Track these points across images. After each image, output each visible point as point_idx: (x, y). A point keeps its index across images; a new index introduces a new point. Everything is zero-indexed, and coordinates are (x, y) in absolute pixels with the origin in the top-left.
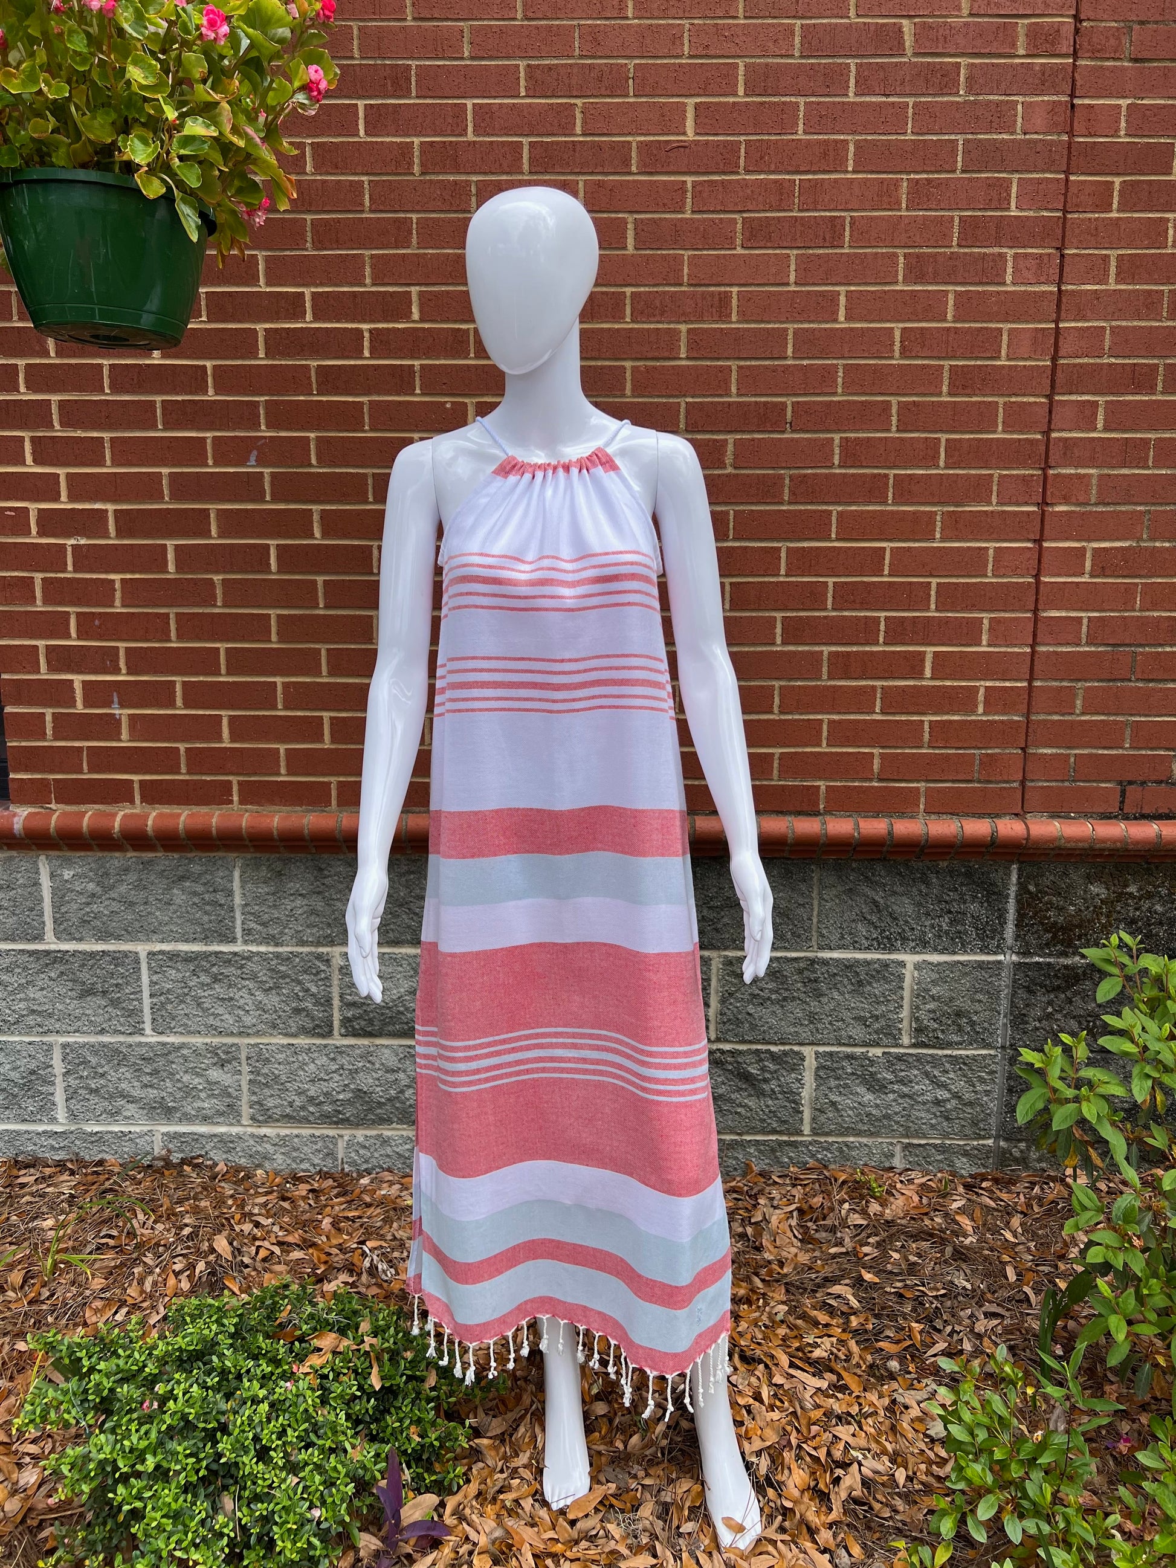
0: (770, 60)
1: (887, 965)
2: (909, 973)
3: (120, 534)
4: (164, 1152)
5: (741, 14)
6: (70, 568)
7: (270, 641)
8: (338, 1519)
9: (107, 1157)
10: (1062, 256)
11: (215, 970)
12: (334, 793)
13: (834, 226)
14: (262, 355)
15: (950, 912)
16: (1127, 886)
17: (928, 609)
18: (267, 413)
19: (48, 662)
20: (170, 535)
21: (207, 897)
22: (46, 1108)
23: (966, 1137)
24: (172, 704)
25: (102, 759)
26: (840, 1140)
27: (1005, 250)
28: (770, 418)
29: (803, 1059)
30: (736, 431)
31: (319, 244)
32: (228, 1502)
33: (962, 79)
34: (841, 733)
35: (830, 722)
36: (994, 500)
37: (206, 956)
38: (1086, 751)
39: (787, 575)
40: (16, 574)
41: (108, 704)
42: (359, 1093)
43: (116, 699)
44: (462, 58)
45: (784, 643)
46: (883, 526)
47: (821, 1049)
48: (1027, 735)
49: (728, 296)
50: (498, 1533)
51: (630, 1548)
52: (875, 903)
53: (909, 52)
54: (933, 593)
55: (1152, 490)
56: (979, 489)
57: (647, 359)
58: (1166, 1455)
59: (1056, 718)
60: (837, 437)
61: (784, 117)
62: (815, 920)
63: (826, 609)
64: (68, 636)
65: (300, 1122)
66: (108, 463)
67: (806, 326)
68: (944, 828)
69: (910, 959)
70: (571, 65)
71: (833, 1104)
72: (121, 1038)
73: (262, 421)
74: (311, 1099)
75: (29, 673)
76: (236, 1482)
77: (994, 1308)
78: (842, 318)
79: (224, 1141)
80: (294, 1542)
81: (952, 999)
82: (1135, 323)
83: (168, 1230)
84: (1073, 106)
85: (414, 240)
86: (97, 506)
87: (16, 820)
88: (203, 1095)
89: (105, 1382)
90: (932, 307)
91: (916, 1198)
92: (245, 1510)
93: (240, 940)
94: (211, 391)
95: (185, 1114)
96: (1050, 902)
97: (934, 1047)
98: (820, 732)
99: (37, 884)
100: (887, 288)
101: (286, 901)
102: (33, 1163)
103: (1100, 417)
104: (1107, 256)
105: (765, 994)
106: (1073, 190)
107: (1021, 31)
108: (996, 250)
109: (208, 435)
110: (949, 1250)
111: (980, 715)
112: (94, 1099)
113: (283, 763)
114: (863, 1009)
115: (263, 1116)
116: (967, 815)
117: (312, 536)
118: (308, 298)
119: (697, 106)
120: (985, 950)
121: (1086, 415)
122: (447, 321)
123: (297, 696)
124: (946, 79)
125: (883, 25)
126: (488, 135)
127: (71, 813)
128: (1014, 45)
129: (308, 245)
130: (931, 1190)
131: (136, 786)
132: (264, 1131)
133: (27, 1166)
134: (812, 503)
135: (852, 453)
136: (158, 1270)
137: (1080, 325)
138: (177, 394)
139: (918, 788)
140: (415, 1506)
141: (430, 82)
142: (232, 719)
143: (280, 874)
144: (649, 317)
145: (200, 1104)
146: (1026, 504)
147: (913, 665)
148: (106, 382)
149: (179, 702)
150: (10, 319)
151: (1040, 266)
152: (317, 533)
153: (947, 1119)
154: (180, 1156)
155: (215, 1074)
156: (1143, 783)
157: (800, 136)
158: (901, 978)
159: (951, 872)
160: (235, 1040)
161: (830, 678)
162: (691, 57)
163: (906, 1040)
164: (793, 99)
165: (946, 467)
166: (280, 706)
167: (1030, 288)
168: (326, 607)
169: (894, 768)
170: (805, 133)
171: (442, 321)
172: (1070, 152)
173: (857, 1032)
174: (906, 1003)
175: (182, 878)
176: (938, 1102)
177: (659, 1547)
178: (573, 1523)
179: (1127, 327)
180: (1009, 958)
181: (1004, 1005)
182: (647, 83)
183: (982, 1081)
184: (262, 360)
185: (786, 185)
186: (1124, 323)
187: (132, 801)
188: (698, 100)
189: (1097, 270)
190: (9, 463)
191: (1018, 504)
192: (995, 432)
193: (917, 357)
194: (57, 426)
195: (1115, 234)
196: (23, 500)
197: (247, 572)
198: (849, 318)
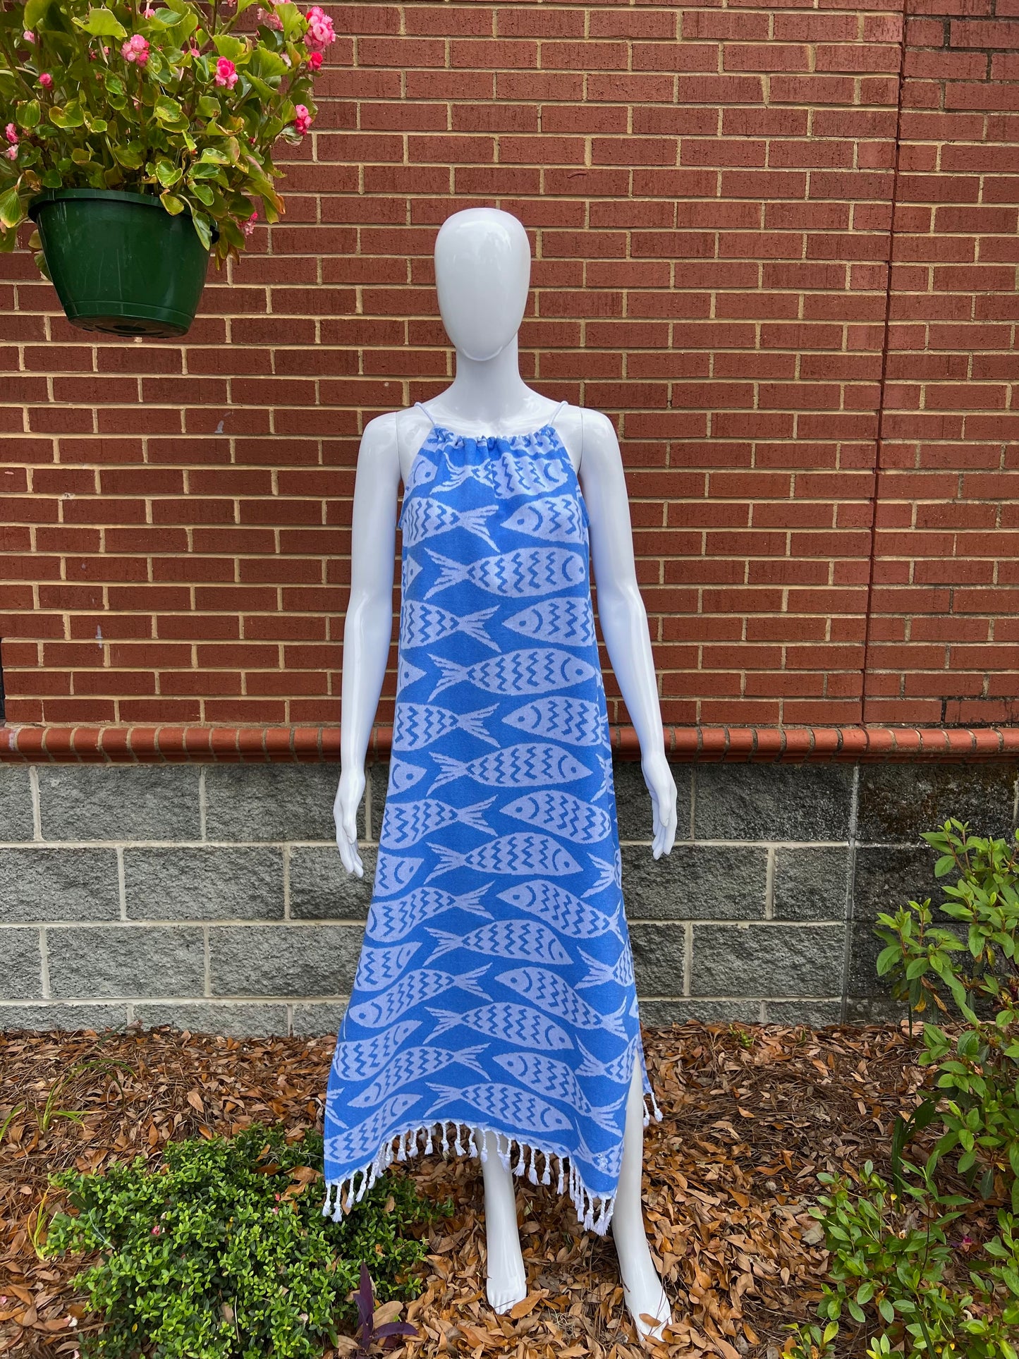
0: (653, 105)
1: (753, 852)
2: (770, 858)
3: (104, 492)
4: (136, 1023)
5: (629, 67)
6: (61, 519)
7: (233, 582)
8: (323, 1321)
9: (85, 1028)
10: (890, 267)
11: (182, 863)
12: (287, 710)
13: (706, 241)
14: (228, 340)
15: (804, 806)
16: (948, 783)
17: (784, 555)
18: (232, 390)
19: (41, 600)
20: (148, 492)
21: (176, 800)
22: (32, 987)
23: (818, 995)
24: (148, 636)
25: (86, 683)
26: (714, 1000)
27: (844, 262)
28: (653, 396)
29: (683, 933)
30: (626, 408)
31: (278, 249)
32: (228, 1311)
33: (809, 124)
34: (713, 657)
35: (705, 648)
36: (838, 465)
37: (174, 851)
38: (914, 672)
39: (668, 527)
40: (13, 524)
41: (93, 636)
42: (307, 968)
43: (99, 632)
44: (399, 99)
45: (666, 583)
46: (746, 487)
47: (698, 923)
48: (866, 657)
49: (619, 296)
50: (453, 1333)
51: (565, 1341)
52: (742, 799)
53: (766, 101)
54: (788, 541)
55: (966, 458)
56: (825, 456)
57: (552, 348)
58: (1009, 1243)
59: (889, 644)
60: (709, 413)
61: (663, 152)
62: (692, 814)
63: (700, 555)
64: (59, 578)
65: (254, 994)
66: (96, 430)
67: (683, 321)
68: (799, 736)
69: (772, 846)
70: (489, 106)
71: (708, 970)
72: (100, 924)
73: (229, 396)
74: (265, 974)
75: (24, 609)
76: (235, 1293)
77: (850, 1137)
78: (713, 316)
79: (188, 1012)
80: (289, 1342)
81: (806, 879)
82: (949, 323)
83: (146, 1089)
84: (898, 146)
85: (359, 247)
86: (85, 467)
87: (11, 735)
88: (170, 972)
89: (120, 1211)
90: (786, 308)
91: (779, 1048)
92: (244, 1316)
93: (204, 837)
94: (185, 371)
95: (155, 989)
96: (886, 798)
97: (791, 920)
98: (696, 657)
99: (27, 791)
100: (749, 292)
101: (244, 804)
102: (21, 1035)
103: (922, 399)
104: (927, 268)
105: (652, 877)
106: (898, 214)
107: (857, 86)
108: (837, 262)
109: (182, 407)
110: (810, 1090)
111: (827, 642)
112: (75, 977)
113: (243, 685)
114: (733, 889)
115: (224, 989)
116: (818, 725)
117: (270, 493)
118: (268, 294)
119: (594, 141)
120: (833, 838)
121: (910, 397)
122: (385, 314)
123: (256, 627)
124: (795, 124)
125: (745, 79)
126: (421, 162)
127: (57, 730)
128: (851, 97)
129: (269, 250)
130: (792, 1041)
131: (116, 706)
132: (224, 1002)
133: (15, 1038)
134: (688, 467)
135: (721, 427)
136: (140, 1123)
137: (904, 323)
138: (155, 373)
139: (777, 704)
140: (385, 1311)
141: (373, 118)
142: (200, 648)
143: (239, 780)
144: (555, 313)
145: (168, 980)
146: (863, 468)
147: (772, 601)
148: (95, 362)
149: (154, 633)
150: (12, 309)
151: (872, 276)
152: (275, 490)
153: (803, 980)
154: (150, 1026)
155: (181, 954)
156: (960, 698)
157: (678, 167)
158: (764, 862)
159: (804, 773)
160: (199, 924)
161: (704, 612)
162: (589, 101)
163: (768, 915)
164: (672, 137)
165: (799, 438)
166: (241, 637)
167: (865, 293)
168: (282, 553)
169: (758, 687)
170: (682, 165)
171: (382, 315)
172: (896, 185)
173: (729, 908)
174: (769, 884)
175: (155, 785)
176: (795, 967)
177: (589, 1340)
178: (515, 1323)
179: (942, 326)
180: (852, 844)
181: (849, 884)
182: (553, 121)
183: (832, 948)
184: (228, 345)
185: (667, 207)
186: (941, 323)
187: (112, 719)
188: (595, 136)
189: (919, 279)
190: (9, 431)
191: (856, 469)
192: (837, 410)
193: (774, 348)
194: (52, 400)
195: (933, 250)
196: (20, 461)
197: (214, 523)
198: (717, 316)
